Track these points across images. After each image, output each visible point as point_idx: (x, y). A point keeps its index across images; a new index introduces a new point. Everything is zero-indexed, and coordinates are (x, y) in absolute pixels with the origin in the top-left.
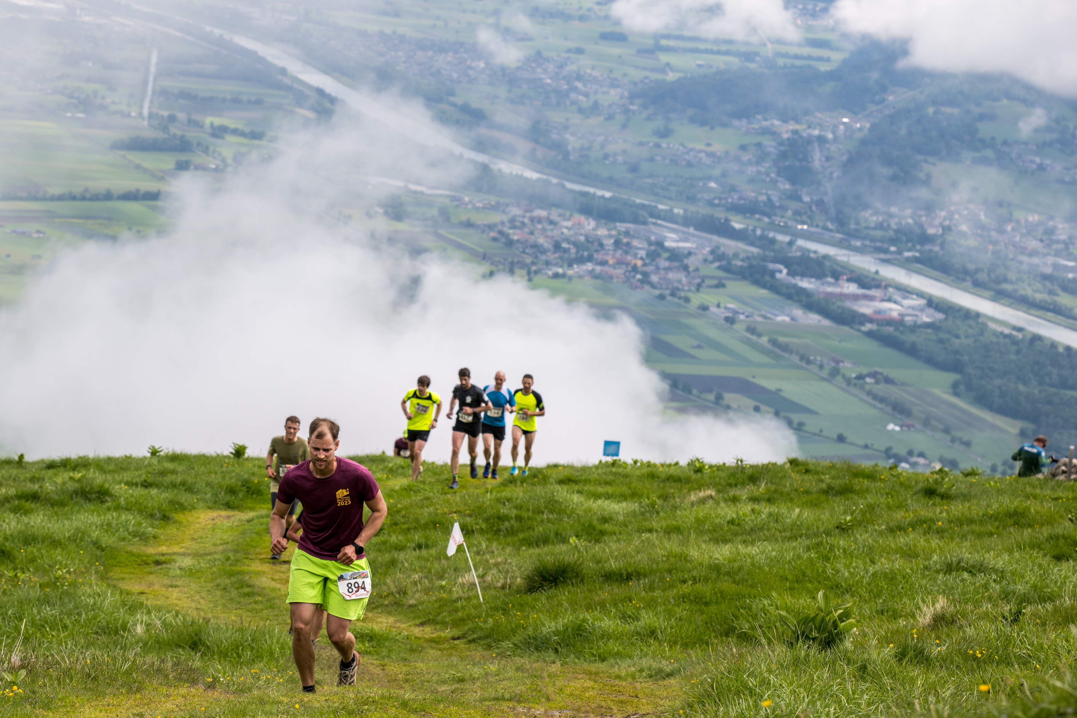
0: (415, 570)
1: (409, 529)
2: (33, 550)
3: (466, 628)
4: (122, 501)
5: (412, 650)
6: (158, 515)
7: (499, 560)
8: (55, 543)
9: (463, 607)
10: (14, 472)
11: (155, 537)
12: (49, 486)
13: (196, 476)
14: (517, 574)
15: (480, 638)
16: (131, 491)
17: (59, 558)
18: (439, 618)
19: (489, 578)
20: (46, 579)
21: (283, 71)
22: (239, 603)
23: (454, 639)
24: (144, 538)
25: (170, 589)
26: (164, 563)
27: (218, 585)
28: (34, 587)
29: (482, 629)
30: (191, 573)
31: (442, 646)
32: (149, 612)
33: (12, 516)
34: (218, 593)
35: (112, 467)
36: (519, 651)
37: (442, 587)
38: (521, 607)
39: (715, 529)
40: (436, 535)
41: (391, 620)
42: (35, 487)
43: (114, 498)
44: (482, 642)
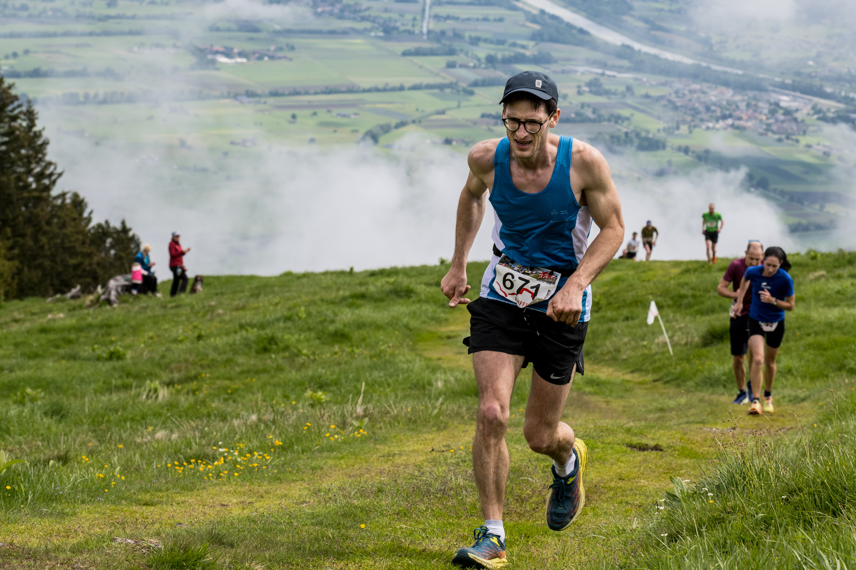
0: (625, 335)
1: (619, 307)
2: (363, 332)
3: (662, 374)
4: (423, 297)
5: (627, 390)
7: (682, 325)
8: (379, 327)
9: (659, 360)
10: (348, 279)
11: (446, 320)
12: (372, 288)
14: (695, 334)
15: (672, 380)
16: (428, 289)
17: (382, 337)
18: (644, 367)
19: (676, 338)
20: (373, 352)
23: (655, 381)
24: (439, 321)
25: (459, 356)
28: (366, 358)
29: (673, 374)
31: (646, 386)
32: (445, 372)
33: (348, 310)
35: (414, 273)
36: (699, 388)
37: (645, 346)
38: (699, 357)
39: (827, 297)
40: (638, 310)
41: (611, 370)
42: (363, 289)
43: (417, 294)
44: (674, 382)
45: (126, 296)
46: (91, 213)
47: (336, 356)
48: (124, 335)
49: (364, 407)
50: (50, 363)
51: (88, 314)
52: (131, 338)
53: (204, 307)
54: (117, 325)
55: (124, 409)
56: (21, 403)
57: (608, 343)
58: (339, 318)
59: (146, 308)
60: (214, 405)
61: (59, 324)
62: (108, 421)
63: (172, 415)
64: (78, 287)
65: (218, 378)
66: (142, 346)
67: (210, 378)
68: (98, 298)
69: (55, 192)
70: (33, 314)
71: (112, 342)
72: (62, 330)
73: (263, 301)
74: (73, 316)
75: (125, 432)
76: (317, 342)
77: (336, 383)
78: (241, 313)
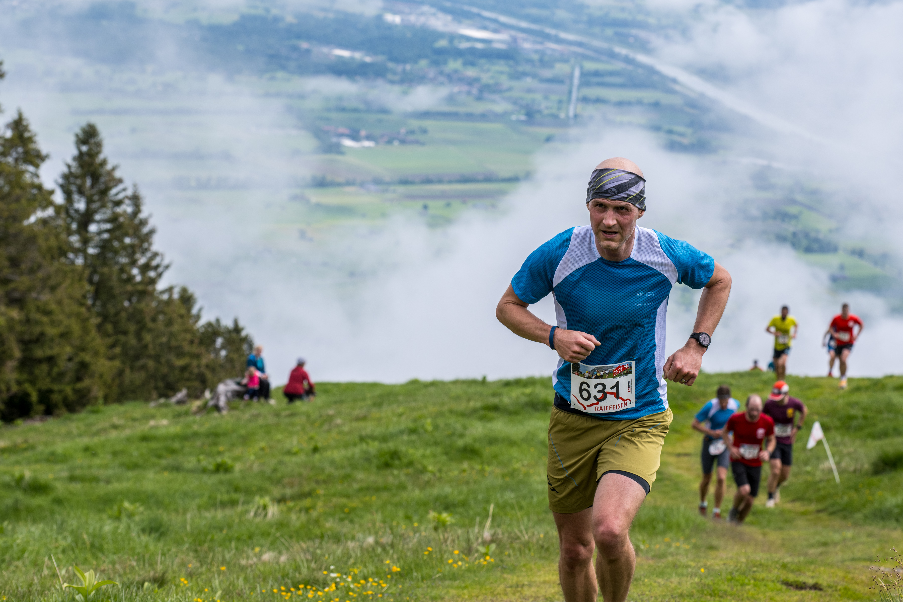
2: (495, 449)
5: (787, 521)
7: (851, 450)
8: (511, 443)
9: (824, 487)
10: (479, 389)
12: (506, 400)
14: (865, 461)
15: (838, 511)
17: (515, 454)
18: (806, 496)
19: (844, 465)
20: (505, 471)
21: (673, 80)
23: (819, 511)
28: (497, 477)
29: (839, 504)
31: (809, 518)
33: (479, 423)
36: (868, 521)
37: (808, 472)
38: (869, 486)
42: (495, 401)
44: (840, 514)
45: (237, 402)
46: (200, 310)
47: (465, 474)
48: (233, 445)
49: (492, 532)
50: (150, 475)
51: (194, 422)
52: (241, 449)
53: (321, 416)
54: (225, 434)
55: (230, 527)
56: (117, 518)
58: (468, 432)
59: (256, 417)
60: (328, 525)
61: (162, 431)
62: (212, 540)
63: (282, 536)
64: (184, 391)
65: (334, 495)
66: (252, 457)
67: (325, 495)
69: (161, 286)
70: (134, 420)
71: (219, 453)
72: (165, 438)
73: (386, 411)
74: (178, 423)
75: (229, 552)
76: (444, 458)
77: (464, 504)
78: (361, 424)
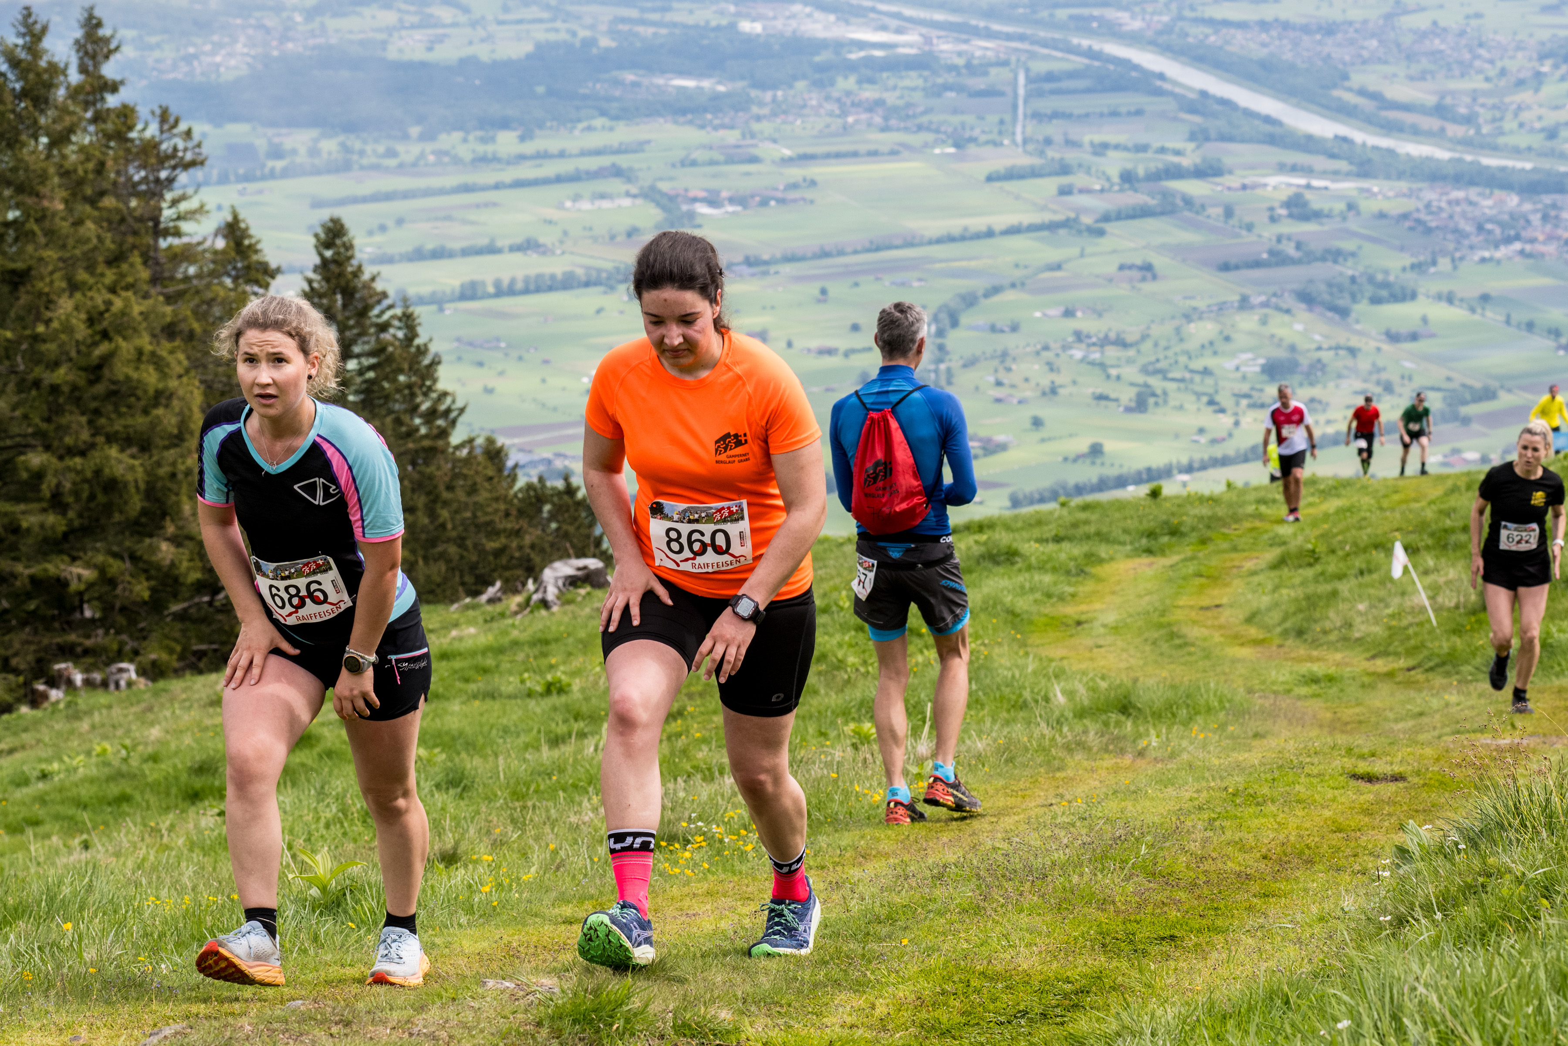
0: (1359, 600)
1: (1348, 555)
3: (1421, 656)
4: (1033, 560)
6: (1074, 571)
7: (1450, 577)
9: (1416, 634)
11: (1073, 595)
13: (1111, 523)
16: (1041, 549)
18: (1391, 649)
19: (1440, 599)
21: (1161, 76)
22: (1171, 656)
23: (1409, 670)
24: (1061, 598)
25: (1095, 650)
26: (1086, 622)
27: (1146, 640)
29: (1438, 656)
30: (1115, 629)
34: (1148, 648)
35: (1019, 526)
38: (1479, 626)
40: (1377, 558)
41: (1338, 656)
43: (1025, 558)
44: (1441, 670)
45: (573, 593)
46: (516, 466)
48: (569, 654)
50: (455, 707)
51: (513, 626)
52: (581, 660)
54: (557, 640)
55: (561, 770)
57: (1332, 614)
61: (468, 644)
64: (498, 584)
68: (528, 600)
69: (455, 439)
71: (551, 667)
72: (473, 653)
74: (490, 630)
